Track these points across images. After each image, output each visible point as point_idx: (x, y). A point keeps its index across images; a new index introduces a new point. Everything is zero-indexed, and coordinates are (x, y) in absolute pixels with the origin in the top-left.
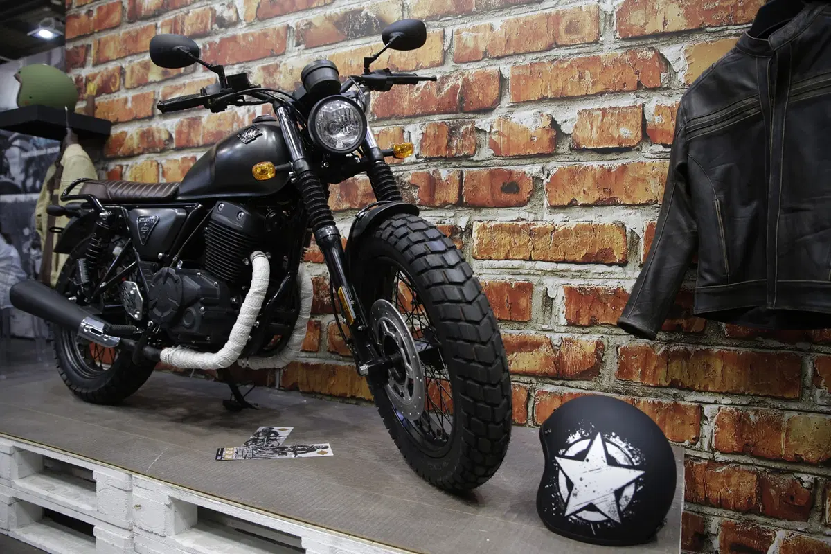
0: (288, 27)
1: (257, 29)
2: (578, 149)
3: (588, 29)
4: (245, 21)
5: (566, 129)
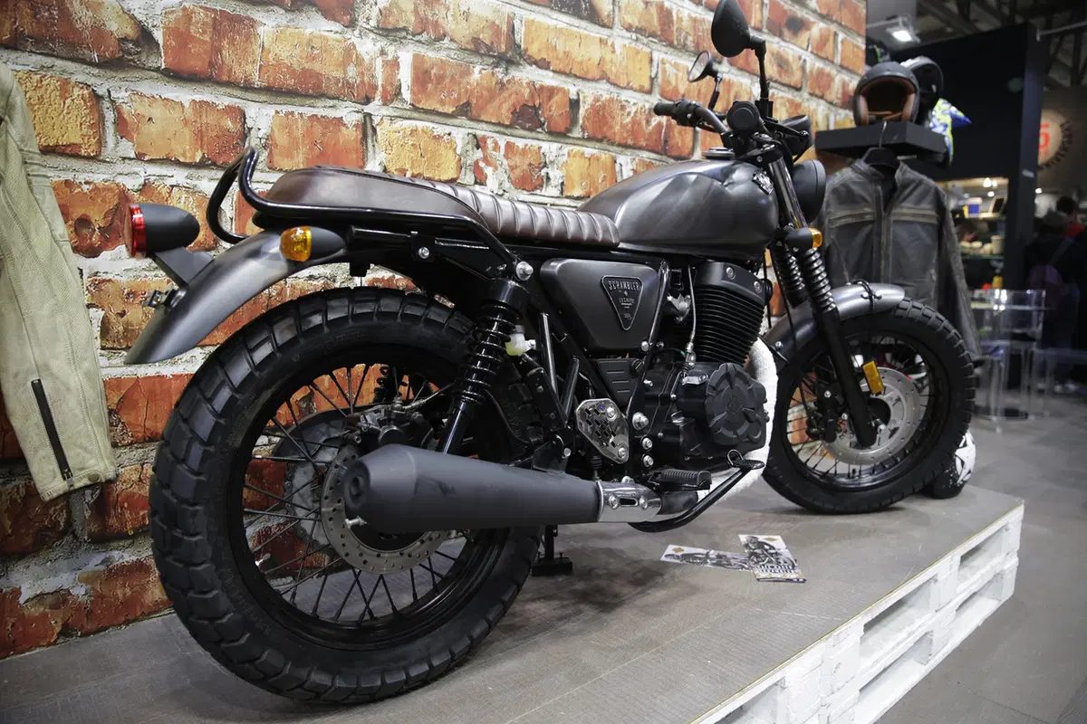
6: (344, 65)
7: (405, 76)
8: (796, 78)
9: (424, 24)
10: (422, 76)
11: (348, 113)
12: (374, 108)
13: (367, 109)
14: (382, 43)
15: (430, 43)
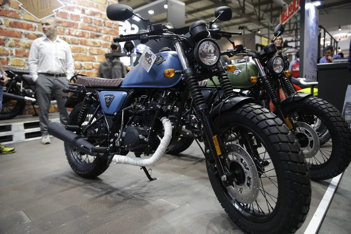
0: (22, 32)
1: (10, 29)
2: (84, 69)
3: (85, 51)
4: (5, 25)
5: (83, 65)
6: (3, 51)
7: (14, 52)
8: (99, 45)
9: (16, 45)
10: (17, 52)
11: (5, 58)
12: (9, 57)
13: (8, 57)
14: (9, 48)
15: (18, 47)
